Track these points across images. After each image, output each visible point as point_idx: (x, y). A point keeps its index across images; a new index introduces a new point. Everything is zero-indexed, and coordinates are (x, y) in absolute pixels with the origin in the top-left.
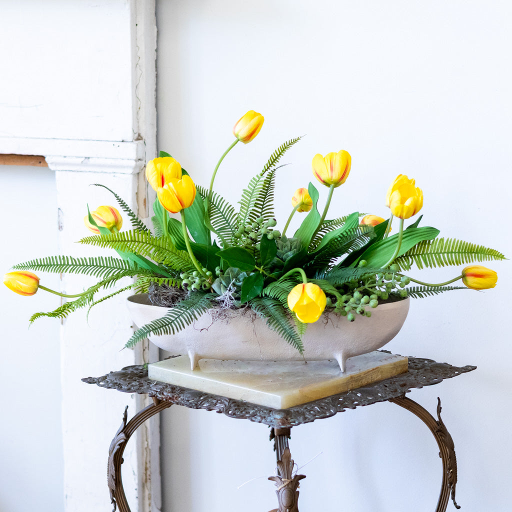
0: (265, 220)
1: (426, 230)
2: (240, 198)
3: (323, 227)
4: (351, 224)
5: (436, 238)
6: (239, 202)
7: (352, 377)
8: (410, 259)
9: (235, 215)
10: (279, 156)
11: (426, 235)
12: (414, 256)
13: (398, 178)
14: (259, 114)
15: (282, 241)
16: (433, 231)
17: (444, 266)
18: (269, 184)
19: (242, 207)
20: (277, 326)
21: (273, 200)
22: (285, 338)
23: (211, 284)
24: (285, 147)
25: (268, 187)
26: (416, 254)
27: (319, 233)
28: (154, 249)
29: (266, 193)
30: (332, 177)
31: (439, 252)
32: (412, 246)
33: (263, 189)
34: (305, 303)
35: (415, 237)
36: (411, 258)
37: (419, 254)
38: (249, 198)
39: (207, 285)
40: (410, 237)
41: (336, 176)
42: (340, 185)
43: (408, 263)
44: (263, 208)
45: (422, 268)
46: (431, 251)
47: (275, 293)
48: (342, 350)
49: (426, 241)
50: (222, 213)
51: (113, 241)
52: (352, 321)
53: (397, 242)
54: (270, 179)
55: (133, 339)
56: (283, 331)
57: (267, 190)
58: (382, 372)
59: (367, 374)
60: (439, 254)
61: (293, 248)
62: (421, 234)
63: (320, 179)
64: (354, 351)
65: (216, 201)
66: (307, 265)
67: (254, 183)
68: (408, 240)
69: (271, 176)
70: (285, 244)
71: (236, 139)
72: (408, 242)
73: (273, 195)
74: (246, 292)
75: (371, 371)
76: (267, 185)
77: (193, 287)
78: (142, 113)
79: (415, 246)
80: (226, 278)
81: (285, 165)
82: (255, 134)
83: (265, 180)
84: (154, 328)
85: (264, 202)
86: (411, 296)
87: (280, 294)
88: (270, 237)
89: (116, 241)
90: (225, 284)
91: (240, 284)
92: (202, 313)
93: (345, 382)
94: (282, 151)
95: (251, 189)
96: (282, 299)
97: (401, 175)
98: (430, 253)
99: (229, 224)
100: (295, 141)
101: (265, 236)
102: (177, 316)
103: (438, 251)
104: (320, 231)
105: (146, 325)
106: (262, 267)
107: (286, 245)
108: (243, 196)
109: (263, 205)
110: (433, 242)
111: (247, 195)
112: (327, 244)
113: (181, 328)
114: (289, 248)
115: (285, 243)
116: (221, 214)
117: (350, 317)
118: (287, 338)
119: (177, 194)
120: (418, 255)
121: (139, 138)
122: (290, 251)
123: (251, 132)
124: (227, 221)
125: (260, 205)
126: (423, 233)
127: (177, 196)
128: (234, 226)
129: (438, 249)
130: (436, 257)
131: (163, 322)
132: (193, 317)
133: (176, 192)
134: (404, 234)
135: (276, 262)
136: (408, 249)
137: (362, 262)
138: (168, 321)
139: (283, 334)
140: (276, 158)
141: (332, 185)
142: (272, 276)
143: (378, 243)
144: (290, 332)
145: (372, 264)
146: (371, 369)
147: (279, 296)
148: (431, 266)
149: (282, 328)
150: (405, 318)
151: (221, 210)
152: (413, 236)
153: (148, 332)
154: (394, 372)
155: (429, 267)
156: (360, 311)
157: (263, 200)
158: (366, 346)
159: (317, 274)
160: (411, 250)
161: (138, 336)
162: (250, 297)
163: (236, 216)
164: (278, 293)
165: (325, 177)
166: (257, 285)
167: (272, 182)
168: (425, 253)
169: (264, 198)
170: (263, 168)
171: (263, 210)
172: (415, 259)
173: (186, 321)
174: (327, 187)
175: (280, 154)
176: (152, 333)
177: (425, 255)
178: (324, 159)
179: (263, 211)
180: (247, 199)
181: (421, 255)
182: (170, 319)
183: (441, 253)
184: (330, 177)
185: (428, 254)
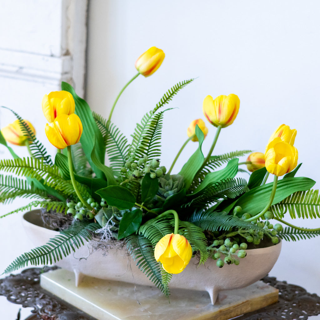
0: (148, 160)
1: (302, 180)
2: (132, 132)
3: (210, 161)
4: (230, 169)
5: (311, 189)
6: (132, 135)
7: (221, 311)
8: (284, 208)
9: (127, 146)
10: (172, 94)
11: (302, 186)
12: (289, 204)
13: (280, 128)
14: (161, 51)
15: (165, 178)
16: (309, 182)
17: (315, 218)
18: (156, 125)
19: (134, 141)
20: (146, 268)
21: (160, 138)
22: (152, 281)
23: (94, 215)
24: (179, 87)
25: (155, 127)
26: (291, 203)
27: (206, 167)
28: (47, 174)
29: (153, 132)
30: (219, 119)
31: (313, 203)
32: (287, 196)
33: (150, 129)
34: (170, 256)
35: (291, 186)
36: (286, 207)
37: (294, 203)
38: (140, 133)
39: (90, 216)
40: (286, 186)
41: (223, 118)
42: (228, 126)
43: (282, 211)
44: (150, 146)
45: (295, 218)
46: (305, 201)
47: (149, 234)
48: (213, 286)
49: (301, 192)
50: (116, 142)
51: (8, 166)
52: (220, 267)
53: (271, 190)
54: (158, 120)
55: (12, 266)
56: (152, 274)
57: (154, 130)
58: (252, 305)
59: (236, 308)
60: (312, 205)
61: (174, 187)
62: (297, 184)
63: (209, 120)
64: (225, 288)
65: (113, 131)
66: (184, 206)
67: (146, 118)
68: (284, 189)
69: (159, 117)
70: (167, 182)
71: (137, 73)
72: (283, 191)
73: (160, 134)
74: (124, 228)
75: (241, 304)
76: (155, 126)
77: (76, 217)
78: (71, 31)
79: (290, 196)
80: (108, 211)
81: (172, 108)
82: (155, 69)
83: (152, 121)
84: (33, 257)
85: (151, 140)
86: (284, 239)
87: (153, 237)
88: (152, 175)
89: (10, 166)
90: (107, 217)
91: (120, 218)
92: (80, 246)
93: (214, 315)
94: (175, 91)
95: (143, 124)
96: (154, 242)
97: (284, 125)
98: (304, 204)
99: (122, 153)
100: (188, 82)
101: (148, 174)
102: (56, 246)
103: (311, 202)
104: (207, 165)
105: (25, 254)
106: (143, 203)
107: (169, 183)
108: (135, 130)
109: (150, 143)
110: (308, 193)
111: (140, 130)
112: (206, 188)
113: (58, 259)
114: (171, 186)
115: (168, 180)
116: (115, 144)
117: (219, 263)
118: (155, 281)
119: (62, 133)
120: (292, 205)
121: (67, 53)
122: (171, 190)
123: (151, 67)
124: (120, 151)
125: (148, 143)
126: (299, 183)
127: (62, 135)
128: (126, 156)
129: (312, 201)
130: (309, 208)
131: (43, 250)
132: (71, 249)
133: (61, 131)
134: (278, 184)
135: (156, 199)
136: (283, 199)
137: (237, 208)
138: (47, 250)
139: (152, 277)
140: (169, 97)
141: (220, 126)
142: (152, 212)
143: (256, 189)
144: (158, 275)
145: (247, 208)
146: (241, 303)
147: (152, 238)
148: (303, 217)
149: (151, 271)
150: (276, 261)
151: (116, 140)
152: (289, 186)
153: (26, 261)
154: (264, 304)
155: (302, 217)
156: (227, 261)
157: (150, 138)
158: (235, 285)
159: (195, 213)
160: (285, 199)
161: (17, 263)
162: (127, 233)
163: (128, 148)
164: (152, 235)
165: (214, 118)
166: (135, 222)
167: (159, 123)
168: (299, 203)
169: (152, 137)
170: (155, 106)
171: (150, 147)
172: (289, 208)
173: (64, 252)
174: (215, 127)
175: (173, 93)
176: (29, 262)
177: (299, 204)
178: (214, 101)
179: (149, 149)
180: (138, 133)
181: (296, 204)
182: (50, 249)
183: (314, 204)
184: (218, 119)
185: (302, 204)
